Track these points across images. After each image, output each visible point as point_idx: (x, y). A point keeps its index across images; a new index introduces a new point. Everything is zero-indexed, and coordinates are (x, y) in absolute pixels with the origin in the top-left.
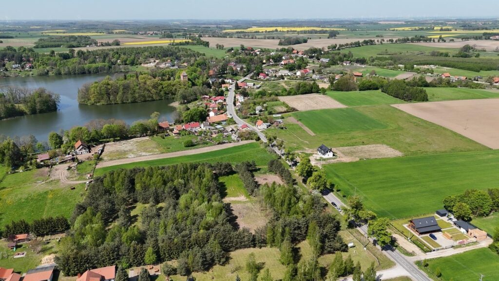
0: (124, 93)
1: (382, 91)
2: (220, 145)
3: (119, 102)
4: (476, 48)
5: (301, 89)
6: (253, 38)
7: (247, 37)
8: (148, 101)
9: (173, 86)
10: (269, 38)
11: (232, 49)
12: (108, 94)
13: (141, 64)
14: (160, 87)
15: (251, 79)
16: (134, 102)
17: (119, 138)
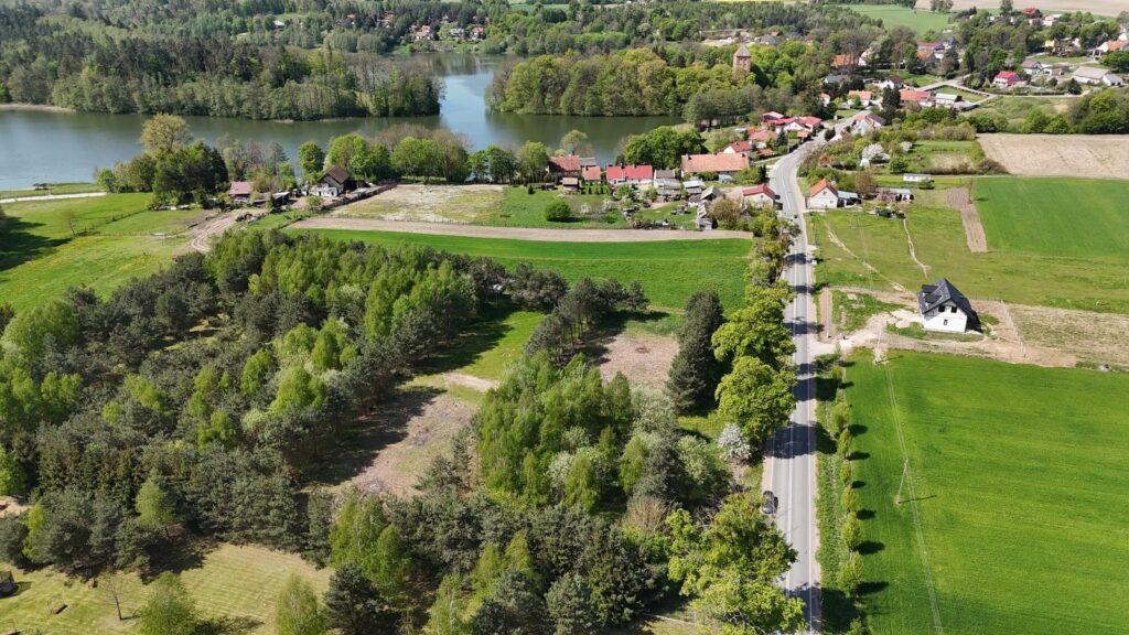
0: (578, 90)
2: (642, 231)
3: (564, 112)
5: (1092, 115)
9: (701, 81)
12: (543, 90)
13: (703, 39)
14: (667, 83)
15: (965, 85)
16: (597, 114)
17: (445, 179)
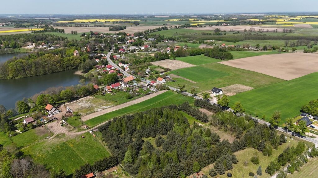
0: (36, 68)
1: (205, 55)
2: (148, 96)
3: (34, 75)
4: (220, 30)
6: (86, 26)
7: (82, 26)
8: (56, 72)
10: (98, 26)
11: (84, 34)
12: (24, 70)
13: (21, 47)
14: (62, 62)
15: (115, 53)
